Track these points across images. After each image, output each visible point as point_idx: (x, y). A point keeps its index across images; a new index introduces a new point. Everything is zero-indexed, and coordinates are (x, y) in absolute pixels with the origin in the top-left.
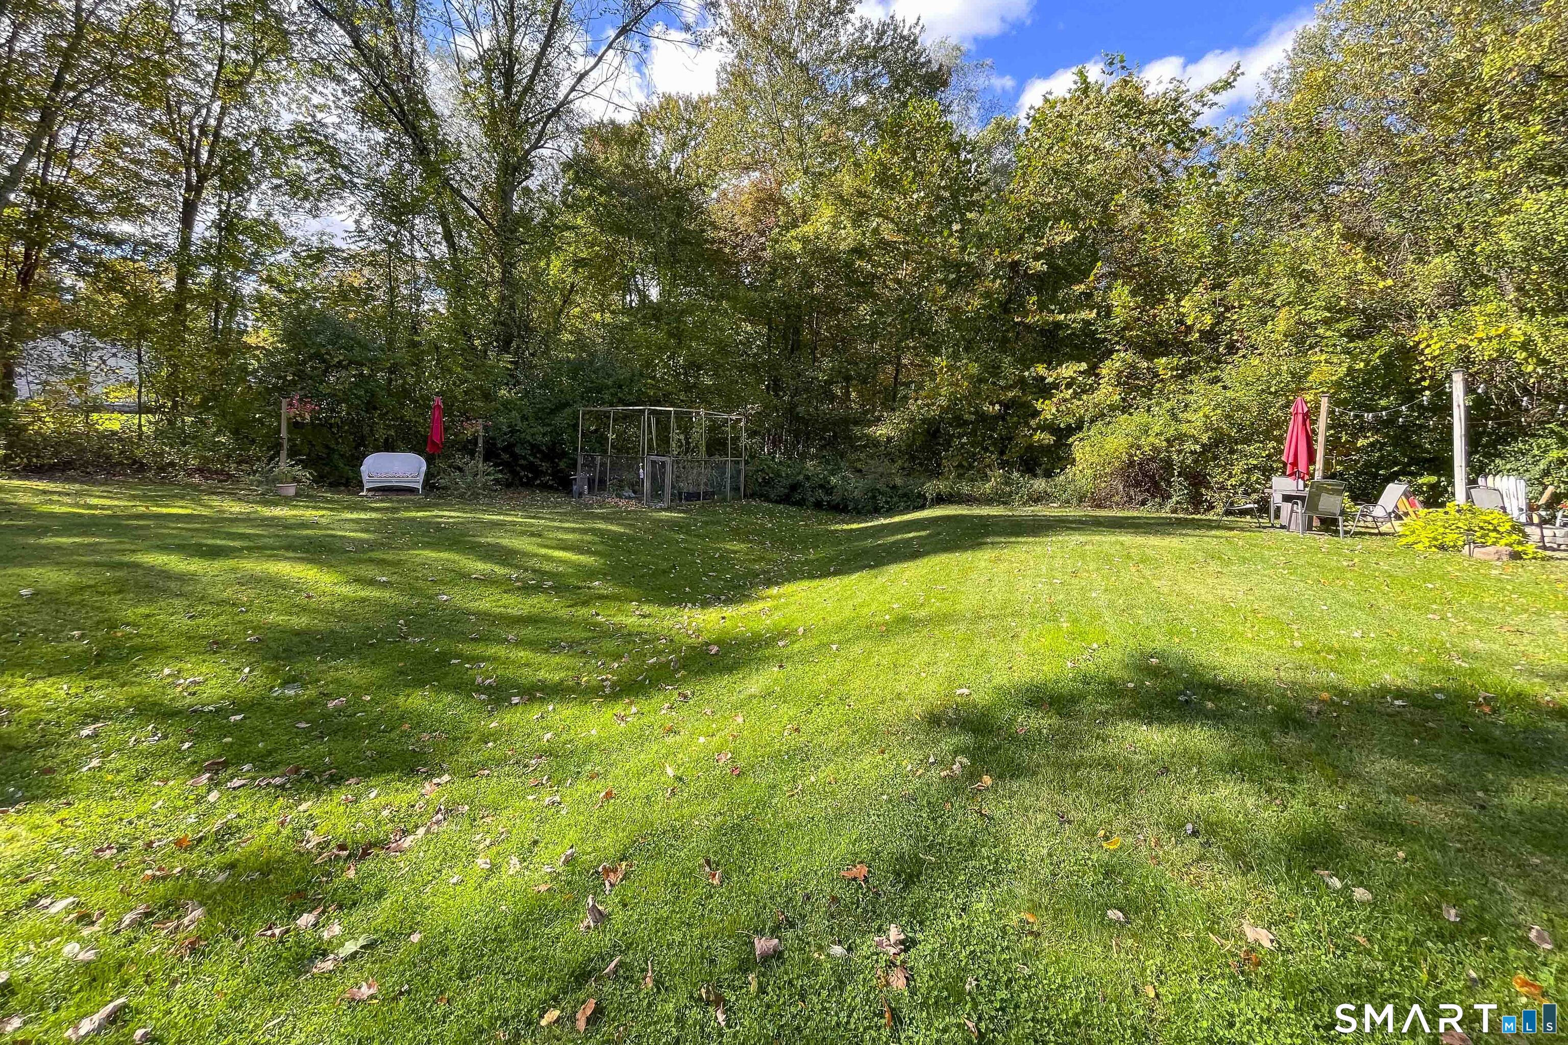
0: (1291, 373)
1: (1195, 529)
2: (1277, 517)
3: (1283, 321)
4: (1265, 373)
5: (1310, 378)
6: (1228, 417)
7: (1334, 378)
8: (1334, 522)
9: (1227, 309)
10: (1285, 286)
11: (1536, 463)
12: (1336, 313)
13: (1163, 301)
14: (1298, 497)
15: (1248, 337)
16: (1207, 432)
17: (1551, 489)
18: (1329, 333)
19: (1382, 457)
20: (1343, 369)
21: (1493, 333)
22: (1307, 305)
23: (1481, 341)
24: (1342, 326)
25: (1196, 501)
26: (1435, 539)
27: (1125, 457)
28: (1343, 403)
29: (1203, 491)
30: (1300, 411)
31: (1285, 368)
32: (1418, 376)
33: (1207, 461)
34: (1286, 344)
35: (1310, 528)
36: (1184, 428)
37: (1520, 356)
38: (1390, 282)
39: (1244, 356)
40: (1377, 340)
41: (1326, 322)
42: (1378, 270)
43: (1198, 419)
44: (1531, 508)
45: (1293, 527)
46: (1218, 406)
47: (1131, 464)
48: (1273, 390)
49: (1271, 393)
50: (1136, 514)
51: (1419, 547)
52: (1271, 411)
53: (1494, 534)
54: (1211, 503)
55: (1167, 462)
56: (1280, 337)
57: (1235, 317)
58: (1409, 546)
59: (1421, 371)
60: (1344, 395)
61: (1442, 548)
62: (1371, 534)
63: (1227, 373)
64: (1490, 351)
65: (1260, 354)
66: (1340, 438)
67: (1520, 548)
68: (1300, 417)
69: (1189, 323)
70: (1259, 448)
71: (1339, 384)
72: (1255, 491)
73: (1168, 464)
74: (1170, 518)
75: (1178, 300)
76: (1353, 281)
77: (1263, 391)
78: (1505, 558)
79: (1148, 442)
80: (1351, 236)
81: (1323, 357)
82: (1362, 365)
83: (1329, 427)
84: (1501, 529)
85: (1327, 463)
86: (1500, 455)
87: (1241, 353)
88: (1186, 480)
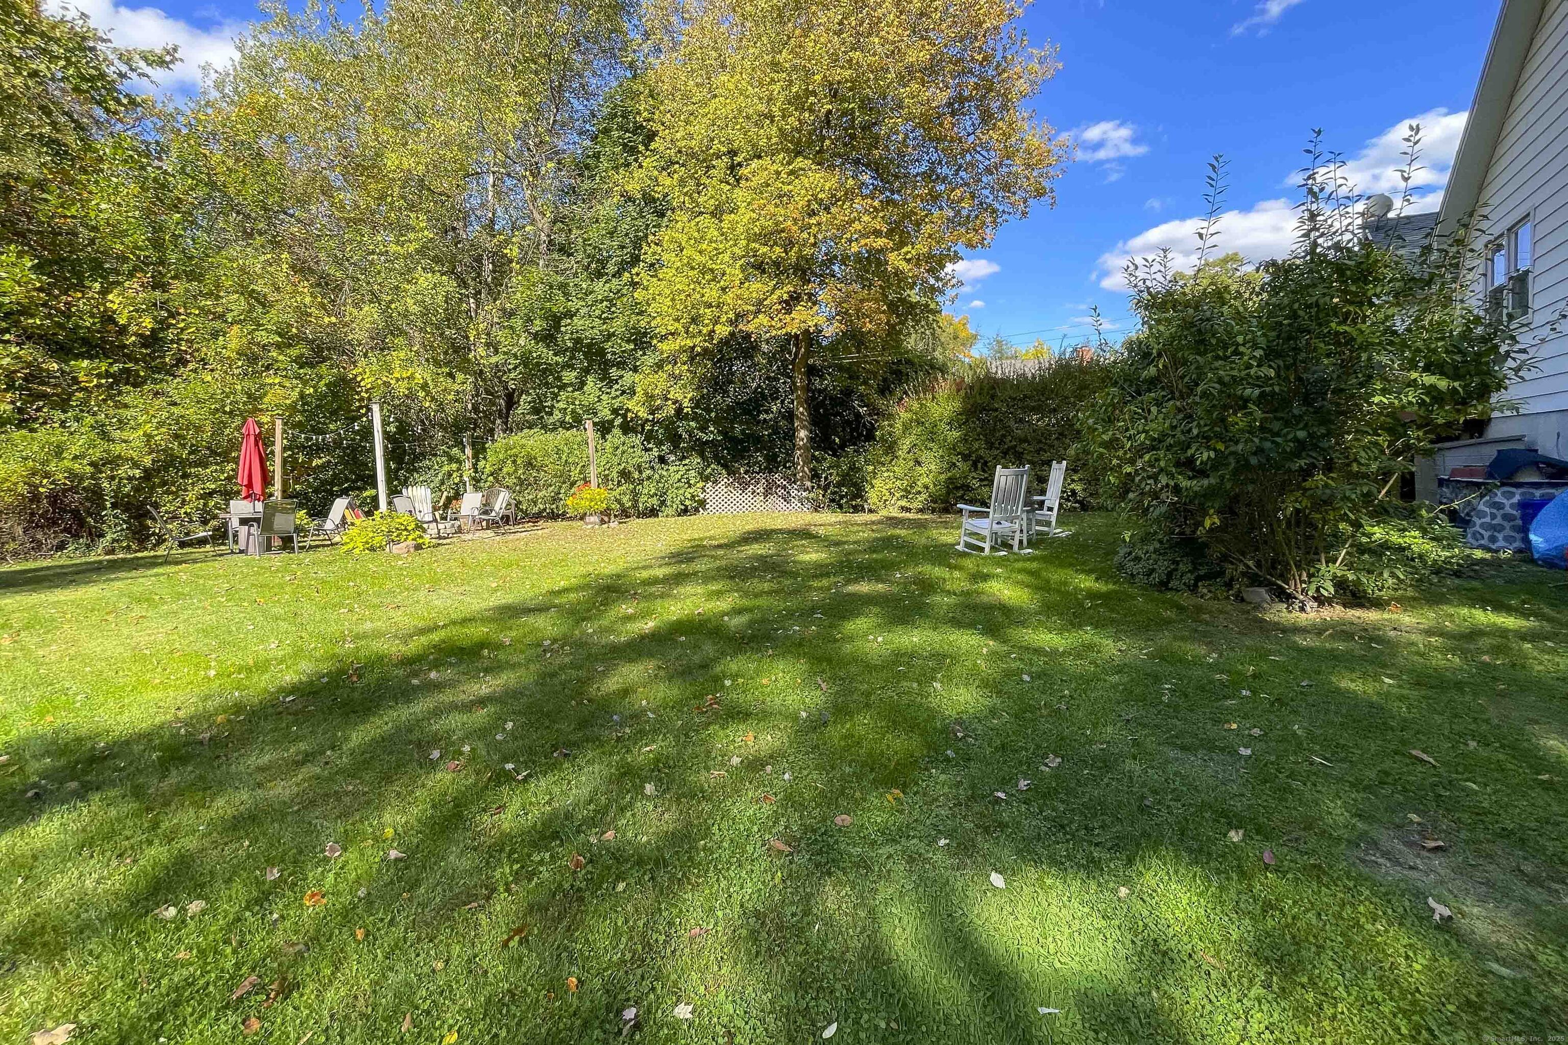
0: (246, 393)
1: (130, 571)
2: (236, 542)
3: (235, 338)
4: (219, 391)
5: (266, 400)
6: (176, 436)
7: (288, 402)
8: (291, 539)
9: (172, 315)
10: (235, 303)
11: (436, 475)
12: (287, 340)
13: (81, 286)
14: (254, 520)
15: (198, 350)
16: (150, 454)
17: (445, 494)
18: (281, 358)
19: (334, 475)
20: (295, 394)
21: (404, 375)
22: (259, 325)
23: (398, 380)
24: (294, 352)
25: (141, 536)
26: (367, 543)
27: (22, 489)
28: (299, 425)
29: (149, 522)
30: (252, 432)
31: (239, 387)
32: (357, 404)
33: (152, 488)
34: (240, 364)
35: (269, 548)
36: (117, 449)
37: (422, 394)
38: (333, 319)
39: (195, 371)
40: (323, 368)
41: (278, 346)
42: (323, 306)
43: (136, 437)
44: (435, 509)
45: (251, 550)
46: (161, 424)
47: (35, 497)
48: (227, 409)
49: (225, 413)
50: (46, 563)
51: (357, 551)
52: (227, 431)
53: (405, 533)
54: (160, 537)
55: (94, 492)
56: (234, 355)
57: (182, 325)
58: (349, 552)
59: (359, 400)
60: (299, 418)
61: (372, 549)
62: (324, 546)
63: (172, 387)
64: (402, 389)
65: (212, 370)
66: (297, 459)
67: (421, 541)
68: (252, 438)
69: (122, 322)
70: (216, 471)
71: (292, 408)
72: (215, 517)
73: (96, 494)
74: (100, 562)
75: (104, 292)
76: (303, 314)
77: (217, 410)
78: (412, 550)
79: (59, 470)
80: (301, 269)
81: (277, 381)
82: (312, 390)
83: (284, 449)
84: (409, 528)
85: (285, 483)
86: (416, 470)
87: (191, 366)
88: (123, 512)
